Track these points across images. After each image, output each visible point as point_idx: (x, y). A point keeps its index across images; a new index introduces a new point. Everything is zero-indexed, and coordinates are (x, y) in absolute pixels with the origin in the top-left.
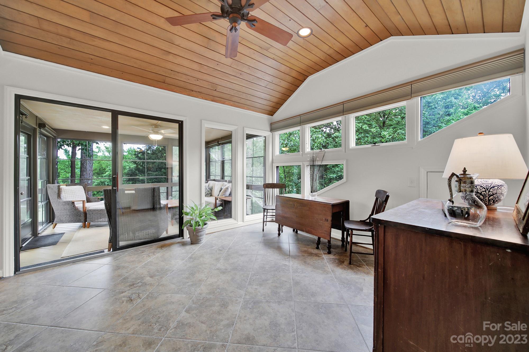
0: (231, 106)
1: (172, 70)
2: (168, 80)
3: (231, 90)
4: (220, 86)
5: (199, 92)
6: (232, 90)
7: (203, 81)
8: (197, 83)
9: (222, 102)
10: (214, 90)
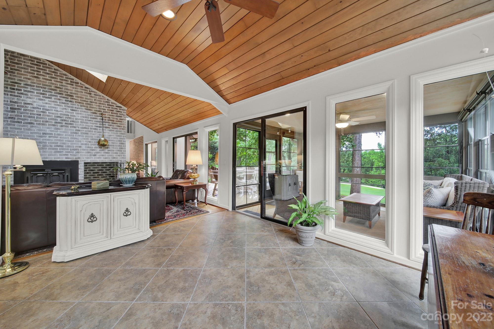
0: (375, 52)
1: (278, 65)
2: (284, 74)
3: (349, 34)
4: (329, 42)
5: (315, 66)
6: (351, 33)
7: (308, 52)
8: (305, 58)
9: (354, 58)
10: (328, 51)
